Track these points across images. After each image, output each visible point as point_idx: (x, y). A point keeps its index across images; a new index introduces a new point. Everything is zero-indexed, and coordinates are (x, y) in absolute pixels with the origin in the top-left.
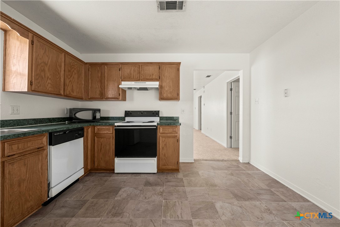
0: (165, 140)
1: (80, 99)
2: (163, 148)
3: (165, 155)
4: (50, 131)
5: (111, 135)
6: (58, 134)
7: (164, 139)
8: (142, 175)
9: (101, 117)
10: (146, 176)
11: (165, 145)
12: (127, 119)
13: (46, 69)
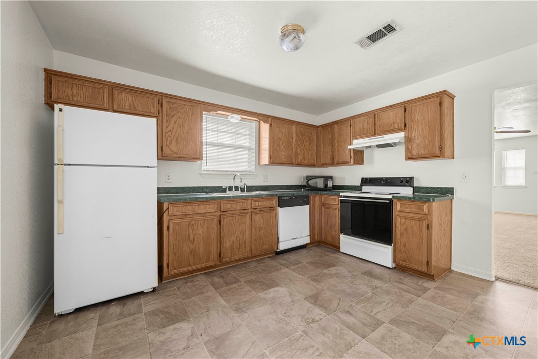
0: (405, 223)
1: (313, 166)
2: (401, 234)
3: (405, 246)
4: (278, 195)
5: (337, 206)
6: (285, 198)
7: (403, 220)
8: (370, 264)
9: (333, 186)
10: (374, 266)
11: (405, 229)
12: (365, 189)
13: (281, 143)
